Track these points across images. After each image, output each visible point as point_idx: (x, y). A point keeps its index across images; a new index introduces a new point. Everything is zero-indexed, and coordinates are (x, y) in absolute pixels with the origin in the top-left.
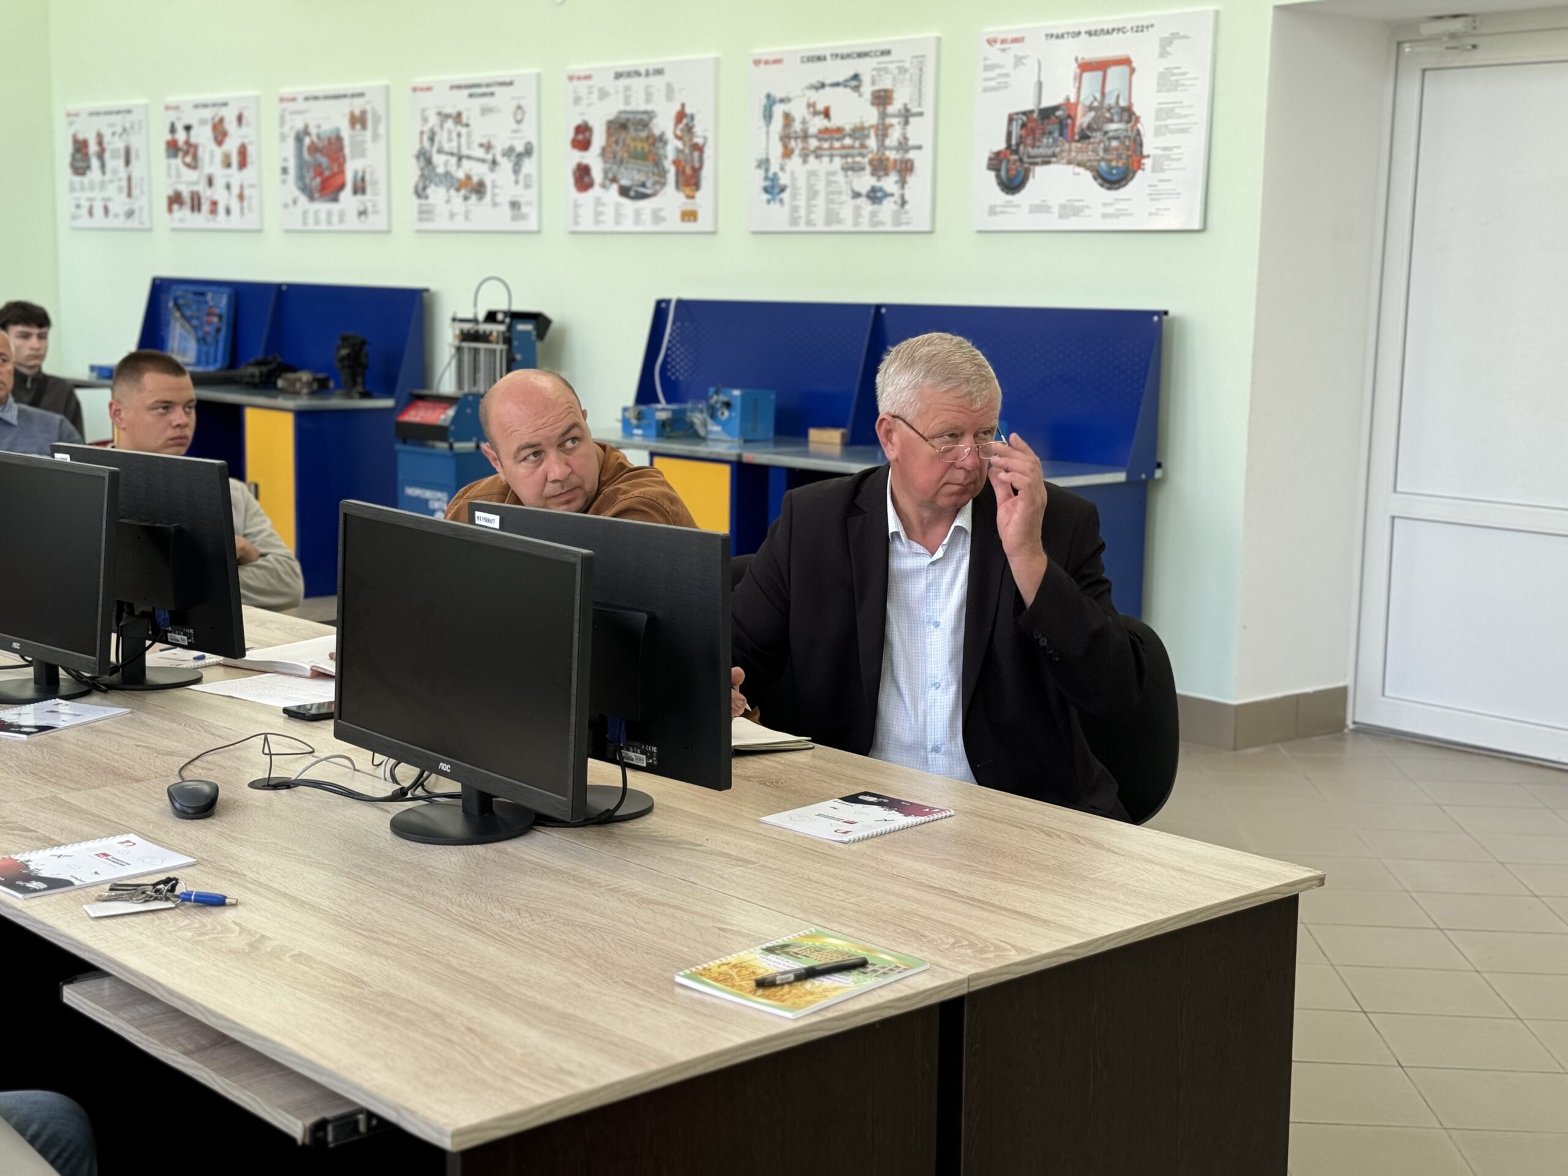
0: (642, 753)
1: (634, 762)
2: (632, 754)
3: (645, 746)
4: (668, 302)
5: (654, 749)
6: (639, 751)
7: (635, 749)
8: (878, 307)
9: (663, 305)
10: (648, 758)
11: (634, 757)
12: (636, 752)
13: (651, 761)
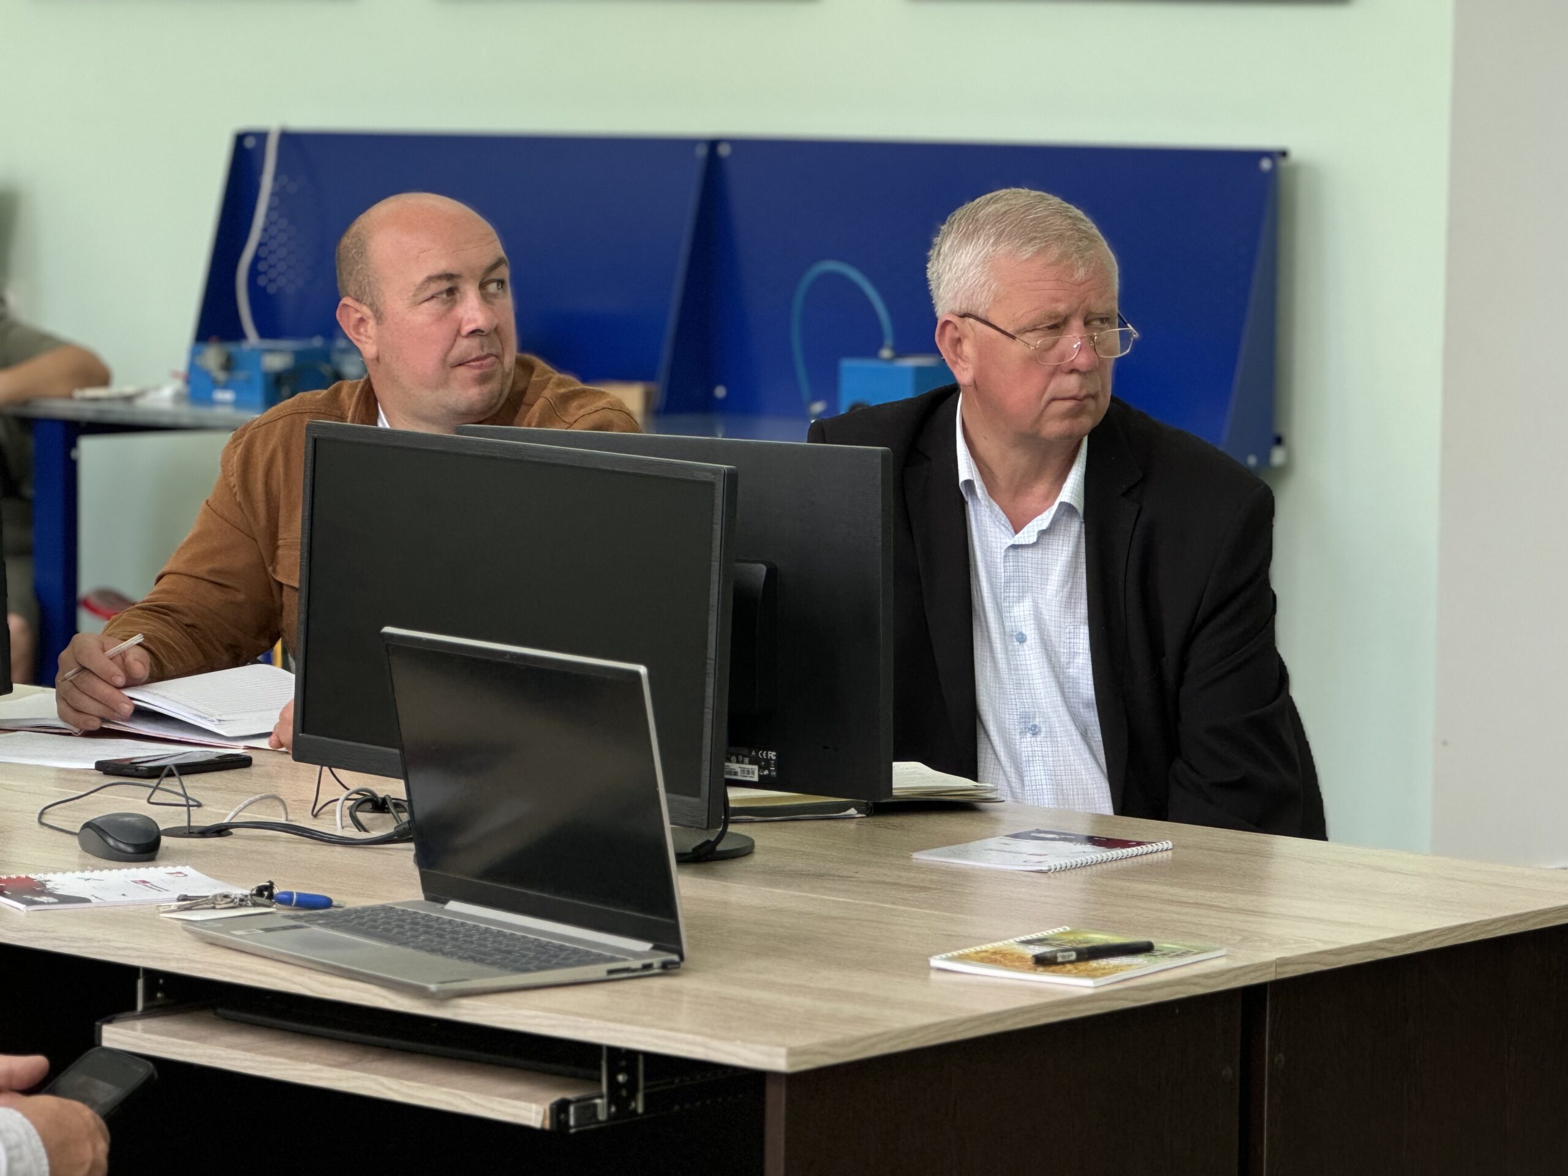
0: (751, 763)
1: (739, 778)
2: (735, 767)
3: (757, 753)
4: (262, 137)
5: (772, 755)
6: (747, 760)
7: (741, 758)
8: (713, 144)
9: (250, 143)
10: (761, 768)
11: (739, 770)
12: (742, 762)
13: (766, 772)
